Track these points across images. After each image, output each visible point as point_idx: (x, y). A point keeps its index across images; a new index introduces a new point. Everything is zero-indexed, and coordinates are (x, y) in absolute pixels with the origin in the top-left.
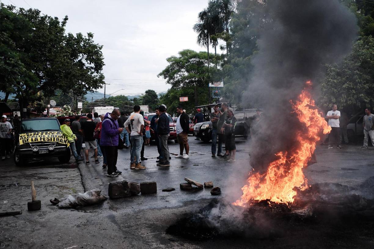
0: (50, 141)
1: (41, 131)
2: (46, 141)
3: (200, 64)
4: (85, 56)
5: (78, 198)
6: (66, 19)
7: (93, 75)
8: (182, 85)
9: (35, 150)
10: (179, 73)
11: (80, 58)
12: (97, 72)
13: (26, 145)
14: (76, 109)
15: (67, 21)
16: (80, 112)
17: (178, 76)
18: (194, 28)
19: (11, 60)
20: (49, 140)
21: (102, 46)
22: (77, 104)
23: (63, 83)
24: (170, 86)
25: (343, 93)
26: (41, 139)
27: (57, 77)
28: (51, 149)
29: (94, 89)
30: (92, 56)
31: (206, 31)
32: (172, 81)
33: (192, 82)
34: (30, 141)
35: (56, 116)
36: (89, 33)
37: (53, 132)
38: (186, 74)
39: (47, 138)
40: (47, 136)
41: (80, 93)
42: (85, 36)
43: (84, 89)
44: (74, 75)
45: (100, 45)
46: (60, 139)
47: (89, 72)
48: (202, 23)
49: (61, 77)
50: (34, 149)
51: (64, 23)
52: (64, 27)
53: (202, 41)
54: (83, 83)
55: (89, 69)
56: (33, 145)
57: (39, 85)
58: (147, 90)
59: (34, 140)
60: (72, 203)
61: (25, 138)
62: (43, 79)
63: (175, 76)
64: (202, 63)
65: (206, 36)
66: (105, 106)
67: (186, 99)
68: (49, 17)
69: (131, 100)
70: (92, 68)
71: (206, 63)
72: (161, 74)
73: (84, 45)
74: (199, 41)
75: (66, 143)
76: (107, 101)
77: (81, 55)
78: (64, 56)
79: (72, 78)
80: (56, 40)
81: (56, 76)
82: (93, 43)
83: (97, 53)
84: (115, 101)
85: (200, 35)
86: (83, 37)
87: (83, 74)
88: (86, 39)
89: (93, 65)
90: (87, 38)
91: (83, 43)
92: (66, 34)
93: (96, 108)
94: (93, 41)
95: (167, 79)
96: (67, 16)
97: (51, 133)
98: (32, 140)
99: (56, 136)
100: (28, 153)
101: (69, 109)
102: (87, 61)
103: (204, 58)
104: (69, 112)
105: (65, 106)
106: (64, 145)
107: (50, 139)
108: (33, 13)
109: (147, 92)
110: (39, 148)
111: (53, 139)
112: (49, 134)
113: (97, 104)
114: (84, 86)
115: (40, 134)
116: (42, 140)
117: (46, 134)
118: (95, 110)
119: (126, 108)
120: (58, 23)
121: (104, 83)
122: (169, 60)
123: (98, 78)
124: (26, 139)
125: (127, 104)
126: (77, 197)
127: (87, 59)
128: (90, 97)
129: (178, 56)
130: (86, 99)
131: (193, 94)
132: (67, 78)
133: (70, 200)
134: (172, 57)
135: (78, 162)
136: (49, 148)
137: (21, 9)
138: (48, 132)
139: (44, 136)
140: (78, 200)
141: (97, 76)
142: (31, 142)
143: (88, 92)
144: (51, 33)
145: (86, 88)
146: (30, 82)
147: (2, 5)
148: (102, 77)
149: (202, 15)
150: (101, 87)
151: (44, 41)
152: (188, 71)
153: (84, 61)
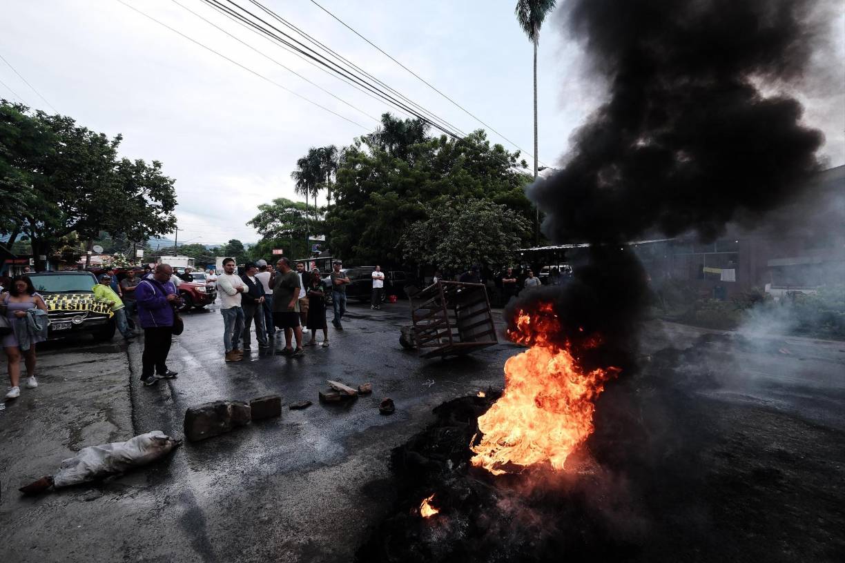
0: (75, 310)
1: (58, 293)
2: (68, 309)
3: (297, 214)
4: (149, 191)
5: (110, 457)
6: (119, 138)
7: (159, 216)
8: (275, 236)
10: (272, 223)
11: (140, 193)
12: (167, 213)
14: (134, 258)
15: (120, 141)
16: (140, 262)
17: (271, 226)
18: (292, 175)
19: (7, 180)
20: (74, 308)
21: (174, 180)
22: (135, 252)
23: (111, 223)
24: (261, 237)
25: (467, 254)
26: (57, 306)
27: (100, 214)
28: (77, 321)
29: (160, 234)
30: (159, 191)
31: (305, 181)
32: (263, 231)
33: (287, 233)
35: (102, 266)
36: (154, 160)
37: (82, 295)
38: (281, 225)
39: (70, 304)
40: (69, 301)
41: (139, 237)
42: (149, 164)
43: (146, 234)
44: (128, 213)
45: (172, 178)
46: (95, 305)
47: (153, 211)
48: (301, 170)
49: (108, 214)
51: (115, 144)
52: (115, 149)
53: (300, 190)
54: (145, 226)
55: (154, 208)
57: (69, 223)
58: (231, 239)
60: (94, 471)
62: (78, 216)
63: (268, 226)
64: (299, 214)
65: (305, 186)
66: (176, 256)
67: (280, 252)
68: (91, 132)
69: (211, 250)
70: (158, 207)
71: (304, 214)
72: (250, 223)
73: (146, 176)
74: (297, 190)
75: (106, 312)
76: (178, 250)
77: (142, 189)
78: (113, 186)
79: (126, 217)
80: (100, 164)
81: (97, 212)
82: (161, 175)
83: (166, 188)
84: (189, 250)
85: (299, 184)
86: (146, 165)
87: (144, 213)
88: (150, 169)
89: (159, 203)
90: (153, 167)
91: (145, 173)
92: (118, 158)
93: (162, 257)
94: (161, 173)
95: (258, 228)
96: (120, 135)
97: (78, 298)
99: (88, 301)
101: (122, 258)
102: (151, 197)
103: (302, 209)
104: (123, 261)
105: (116, 254)
106: (102, 315)
107: (76, 306)
108: (62, 121)
109: (230, 242)
110: (52, 321)
111: (81, 306)
112: (74, 298)
113: (165, 252)
114: (146, 229)
115: (55, 299)
116: (60, 309)
117: (68, 299)
118: (161, 261)
119: (203, 258)
120: (106, 142)
121: (174, 227)
122: (260, 207)
123: (167, 220)
125: (205, 255)
126: (106, 456)
127: (150, 195)
128: (154, 243)
129: (272, 204)
130: (149, 246)
131: (288, 247)
132: (118, 216)
133: (89, 464)
134: (265, 205)
135: (129, 340)
136: (73, 321)
137: (40, 113)
138: (74, 295)
139: (64, 301)
140: (109, 462)
141: (166, 217)
143: (150, 237)
144: (92, 153)
145: (149, 232)
147: (4, 102)
148: (173, 220)
149: (302, 163)
150: (172, 232)
151: (79, 162)
152: (282, 221)
153: (146, 197)
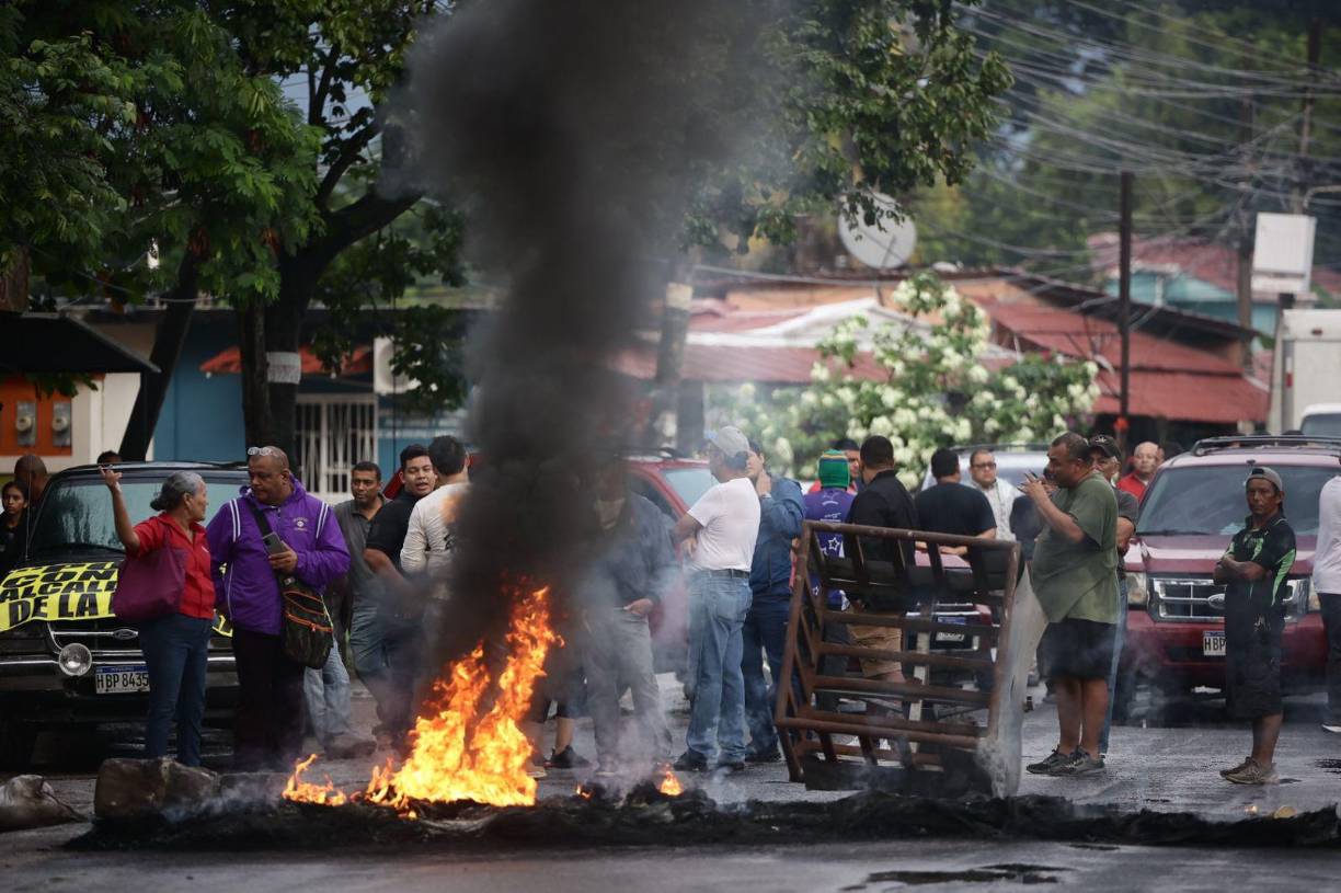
9: (73, 667)
13: (24, 635)
34: (51, 612)
50: (65, 660)
56: (64, 641)
59: (73, 606)
61: (28, 592)
98: (63, 604)
100: (35, 683)
110: (95, 659)
124: (31, 600)
142: (56, 618)
146: (239, 169)
